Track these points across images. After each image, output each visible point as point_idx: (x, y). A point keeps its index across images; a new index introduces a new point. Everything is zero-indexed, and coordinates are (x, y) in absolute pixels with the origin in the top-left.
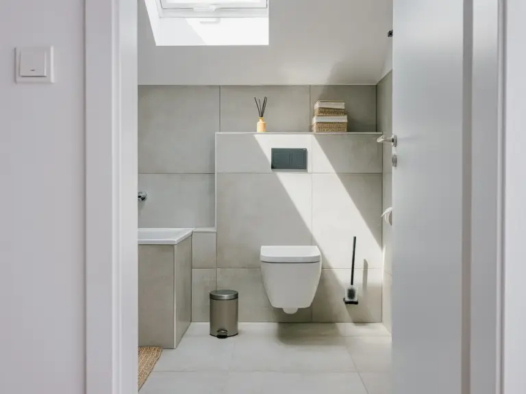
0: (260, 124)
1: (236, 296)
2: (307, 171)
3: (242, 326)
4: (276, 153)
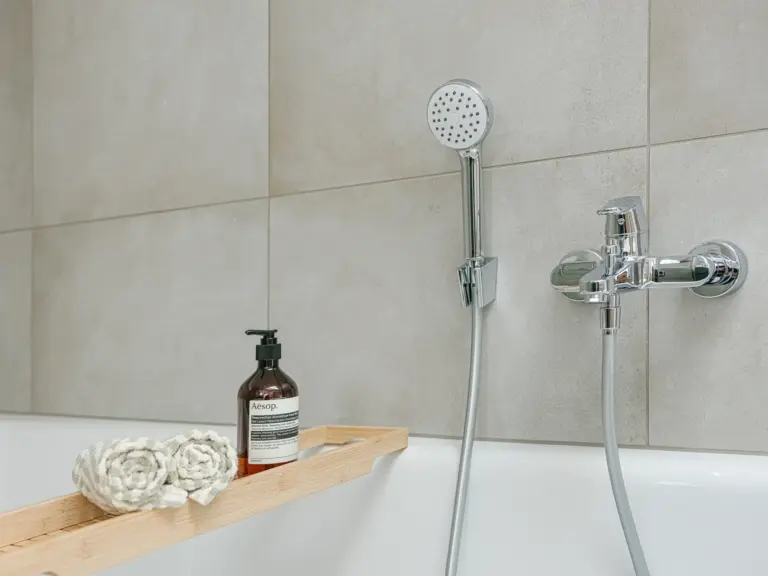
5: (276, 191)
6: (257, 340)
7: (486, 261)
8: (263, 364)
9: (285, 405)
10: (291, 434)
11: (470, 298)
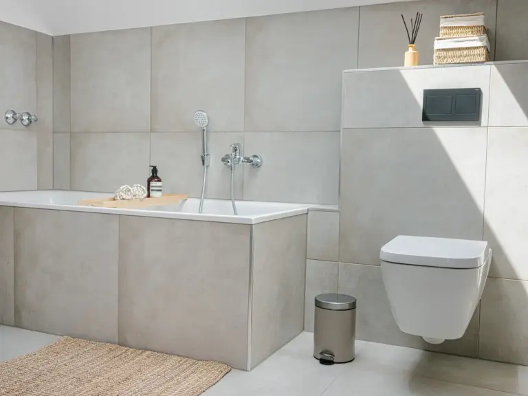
0: (409, 54)
1: (353, 306)
2: (479, 124)
3: (359, 344)
4: (430, 96)
5: (152, 131)
6: (152, 168)
7: (207, 155)
8: (153, 174)
9: (159, 184)
10: (160, 190)
11: (203, 164)
